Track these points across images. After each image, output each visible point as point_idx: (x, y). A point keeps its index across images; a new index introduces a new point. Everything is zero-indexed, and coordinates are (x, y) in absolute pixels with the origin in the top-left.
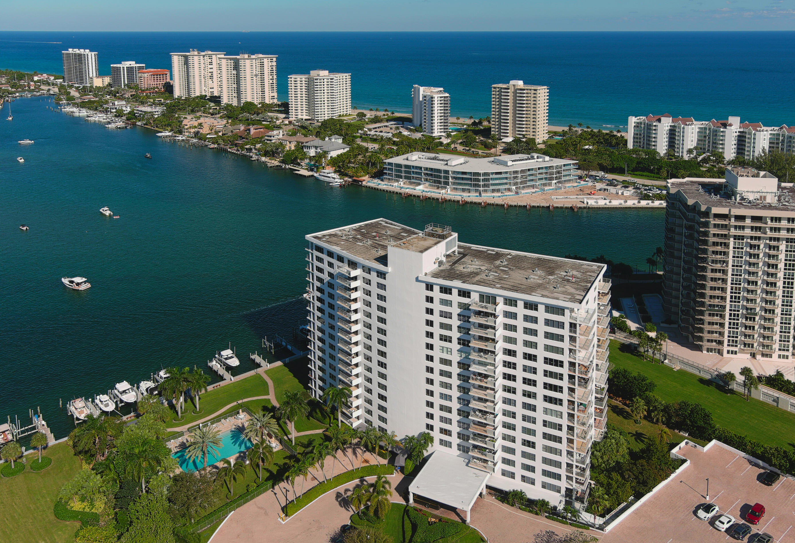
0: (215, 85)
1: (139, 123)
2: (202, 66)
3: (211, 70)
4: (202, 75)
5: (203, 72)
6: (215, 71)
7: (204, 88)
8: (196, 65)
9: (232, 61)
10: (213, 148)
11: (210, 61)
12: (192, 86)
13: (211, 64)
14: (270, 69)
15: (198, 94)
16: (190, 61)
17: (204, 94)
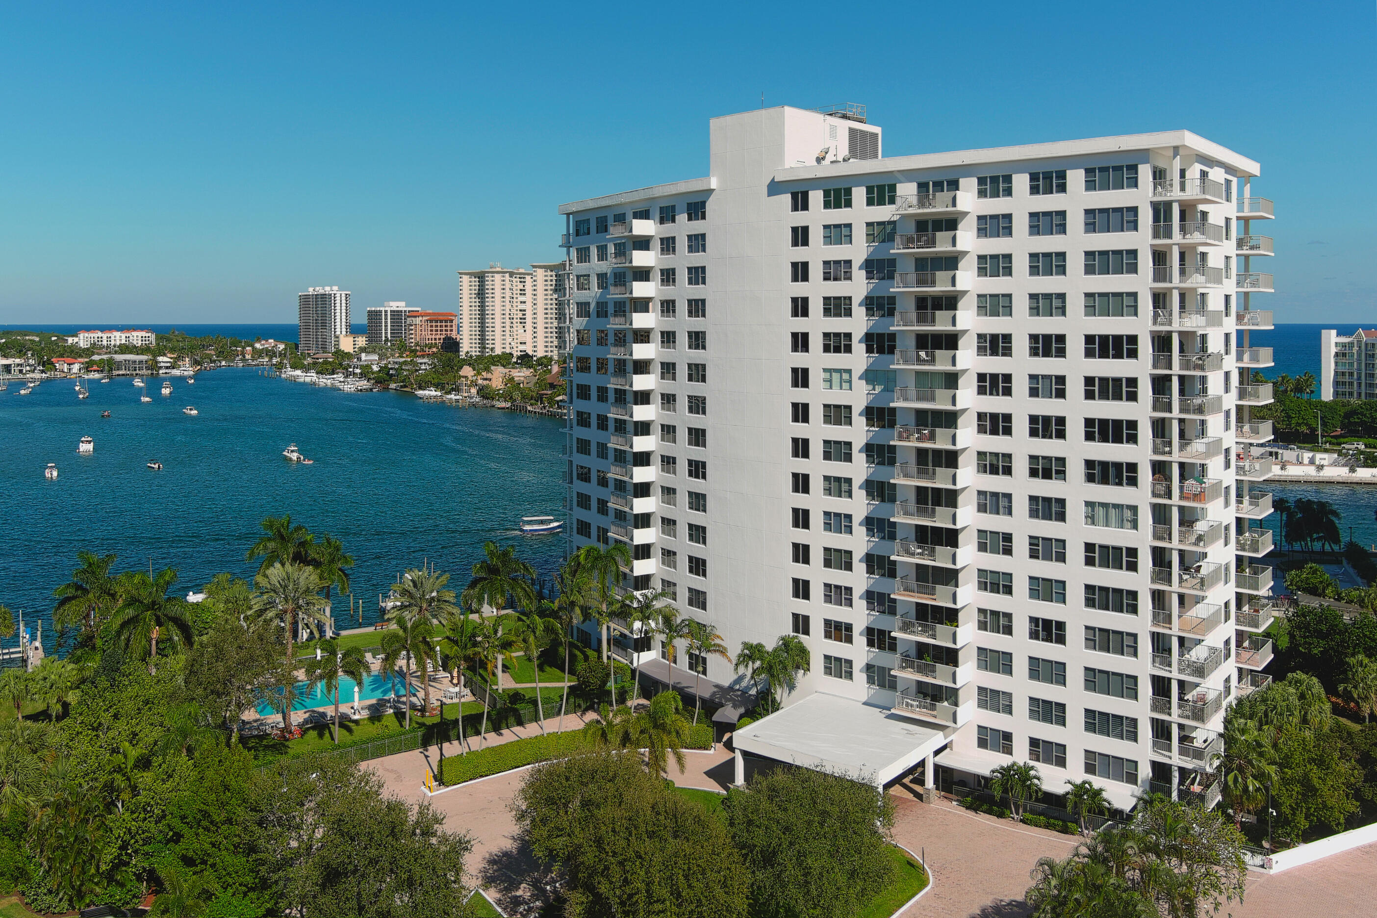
0: (528, 337)
1: (393, 386)
2: (508, 294)
3: (522, 307)
4: (508, 312)
5: (508, 306)
6: (528, 307)
7: (509, 340)
8: (498, 293)
9: (554, 272)
10: (503, 408)
11: (521, 286)
13: (523, 292)
15: (498, 351)
17: (508, 351)
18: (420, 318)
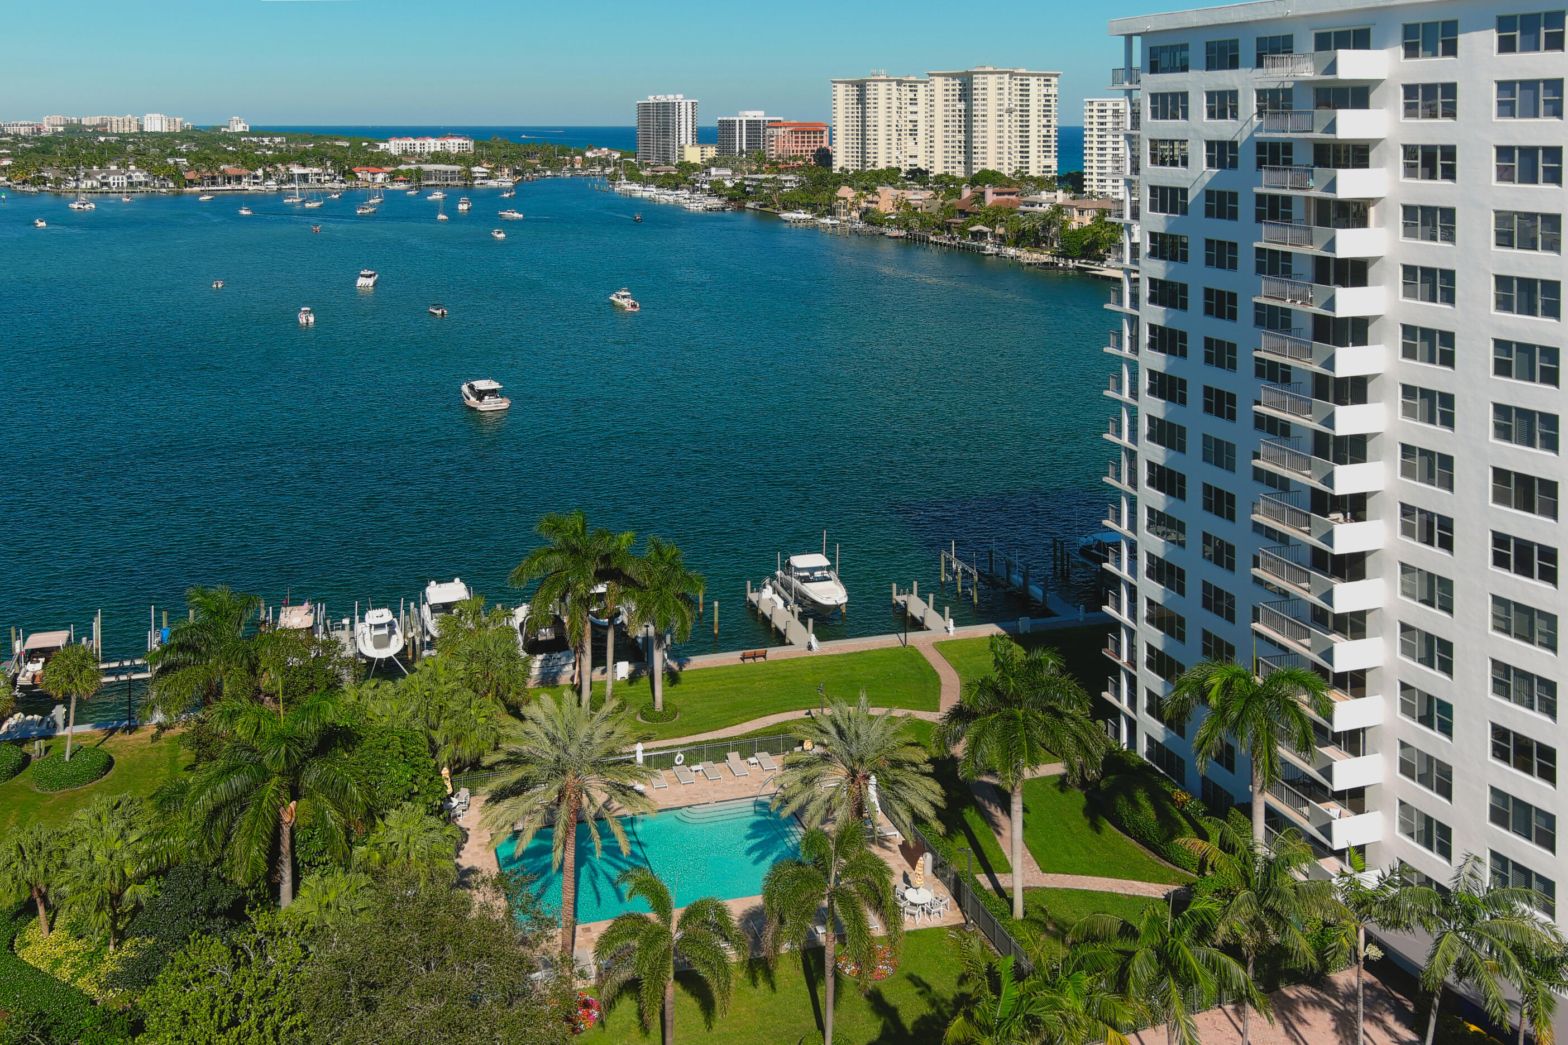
0: (921, 150)
1: (750, 205)
2: (895, 103)
3: (913, 117)
4: (894, 123)
5: (895, 117)
6: (921, 118)
7: (895, 153)
8: (882, 103)
9: (958, 82)
10: (896, 237)
11: (911, 95)
12: (870, 149)
13: (913, 101)
14: (1043, 102)
15: (882, 165)
16: (870, 94)
17: (894, 165)
18: (783, 129)
